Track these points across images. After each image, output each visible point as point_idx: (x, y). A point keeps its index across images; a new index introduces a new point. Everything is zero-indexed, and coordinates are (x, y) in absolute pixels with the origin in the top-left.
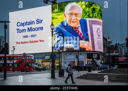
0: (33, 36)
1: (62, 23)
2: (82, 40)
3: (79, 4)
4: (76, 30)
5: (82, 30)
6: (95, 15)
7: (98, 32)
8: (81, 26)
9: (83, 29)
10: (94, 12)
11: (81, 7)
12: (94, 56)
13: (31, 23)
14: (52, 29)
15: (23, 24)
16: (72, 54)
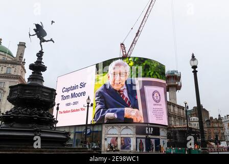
0: (75, 103)
1: (105, 85)
2: (127, 107)
3: (125, 60)
4: (121, 94)
5: (128, 93)
6: (150, 73)
7: (155, 95)
8: (127, 89)
9: (130, 92)
10: (147, 69)
11: (128, 64)
12: (148, 130)
13: (75, 88)
14: (88, 103)
15: (67, 90)
16: (115, 127)
